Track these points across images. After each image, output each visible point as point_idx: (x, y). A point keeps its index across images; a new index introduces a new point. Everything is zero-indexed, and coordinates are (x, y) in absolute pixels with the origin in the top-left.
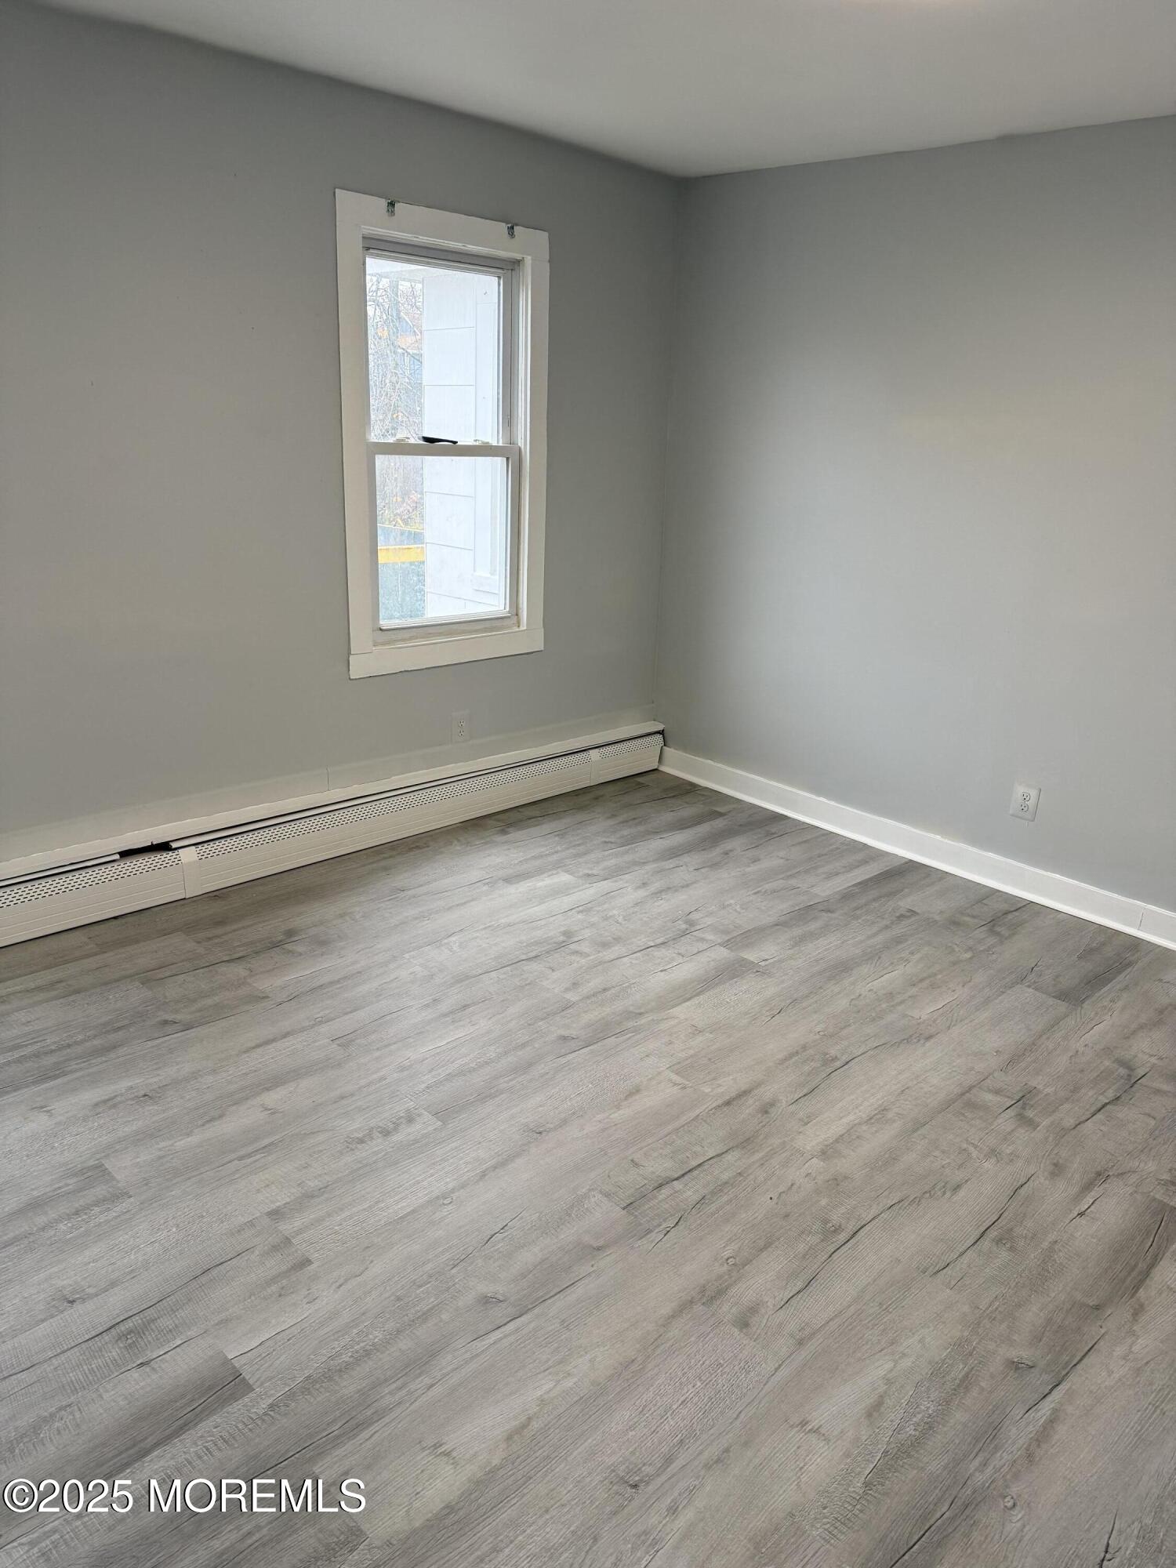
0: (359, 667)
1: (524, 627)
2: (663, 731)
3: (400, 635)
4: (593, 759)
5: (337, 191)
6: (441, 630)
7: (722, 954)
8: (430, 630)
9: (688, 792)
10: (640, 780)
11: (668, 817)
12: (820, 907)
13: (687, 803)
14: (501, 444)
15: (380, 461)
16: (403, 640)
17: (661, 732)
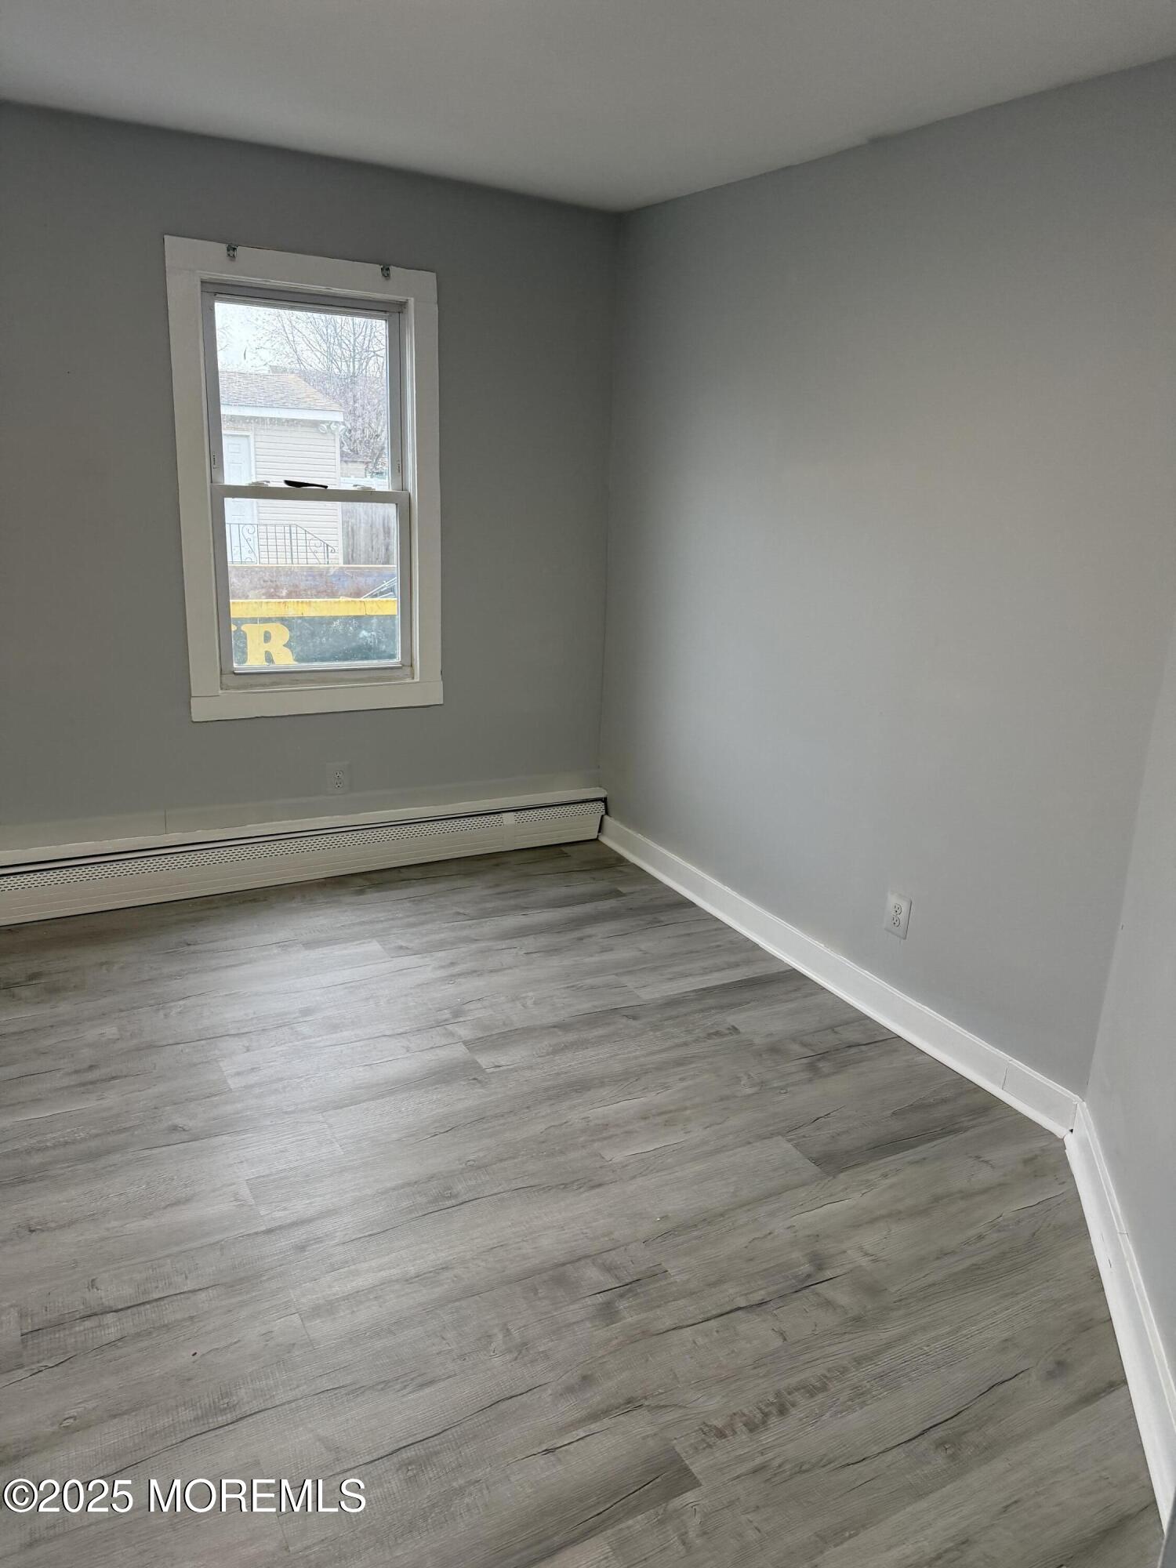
0: (201, 711)
1: (417, 679)
2: (606, 799)
3: (262, 679)
4: (505, 823)
5: (166, 237)
6: (312, 676)
7: (459, 1052)
8: (298, 677)
9: (610, 867)
10: (565, 849)
11: (562, 891)
12: (625, 1012)
13: (594, 879)
14: (391, 490)
15: (230, 503)
16: (264, 685)
17: (604, 800)
